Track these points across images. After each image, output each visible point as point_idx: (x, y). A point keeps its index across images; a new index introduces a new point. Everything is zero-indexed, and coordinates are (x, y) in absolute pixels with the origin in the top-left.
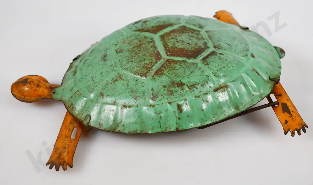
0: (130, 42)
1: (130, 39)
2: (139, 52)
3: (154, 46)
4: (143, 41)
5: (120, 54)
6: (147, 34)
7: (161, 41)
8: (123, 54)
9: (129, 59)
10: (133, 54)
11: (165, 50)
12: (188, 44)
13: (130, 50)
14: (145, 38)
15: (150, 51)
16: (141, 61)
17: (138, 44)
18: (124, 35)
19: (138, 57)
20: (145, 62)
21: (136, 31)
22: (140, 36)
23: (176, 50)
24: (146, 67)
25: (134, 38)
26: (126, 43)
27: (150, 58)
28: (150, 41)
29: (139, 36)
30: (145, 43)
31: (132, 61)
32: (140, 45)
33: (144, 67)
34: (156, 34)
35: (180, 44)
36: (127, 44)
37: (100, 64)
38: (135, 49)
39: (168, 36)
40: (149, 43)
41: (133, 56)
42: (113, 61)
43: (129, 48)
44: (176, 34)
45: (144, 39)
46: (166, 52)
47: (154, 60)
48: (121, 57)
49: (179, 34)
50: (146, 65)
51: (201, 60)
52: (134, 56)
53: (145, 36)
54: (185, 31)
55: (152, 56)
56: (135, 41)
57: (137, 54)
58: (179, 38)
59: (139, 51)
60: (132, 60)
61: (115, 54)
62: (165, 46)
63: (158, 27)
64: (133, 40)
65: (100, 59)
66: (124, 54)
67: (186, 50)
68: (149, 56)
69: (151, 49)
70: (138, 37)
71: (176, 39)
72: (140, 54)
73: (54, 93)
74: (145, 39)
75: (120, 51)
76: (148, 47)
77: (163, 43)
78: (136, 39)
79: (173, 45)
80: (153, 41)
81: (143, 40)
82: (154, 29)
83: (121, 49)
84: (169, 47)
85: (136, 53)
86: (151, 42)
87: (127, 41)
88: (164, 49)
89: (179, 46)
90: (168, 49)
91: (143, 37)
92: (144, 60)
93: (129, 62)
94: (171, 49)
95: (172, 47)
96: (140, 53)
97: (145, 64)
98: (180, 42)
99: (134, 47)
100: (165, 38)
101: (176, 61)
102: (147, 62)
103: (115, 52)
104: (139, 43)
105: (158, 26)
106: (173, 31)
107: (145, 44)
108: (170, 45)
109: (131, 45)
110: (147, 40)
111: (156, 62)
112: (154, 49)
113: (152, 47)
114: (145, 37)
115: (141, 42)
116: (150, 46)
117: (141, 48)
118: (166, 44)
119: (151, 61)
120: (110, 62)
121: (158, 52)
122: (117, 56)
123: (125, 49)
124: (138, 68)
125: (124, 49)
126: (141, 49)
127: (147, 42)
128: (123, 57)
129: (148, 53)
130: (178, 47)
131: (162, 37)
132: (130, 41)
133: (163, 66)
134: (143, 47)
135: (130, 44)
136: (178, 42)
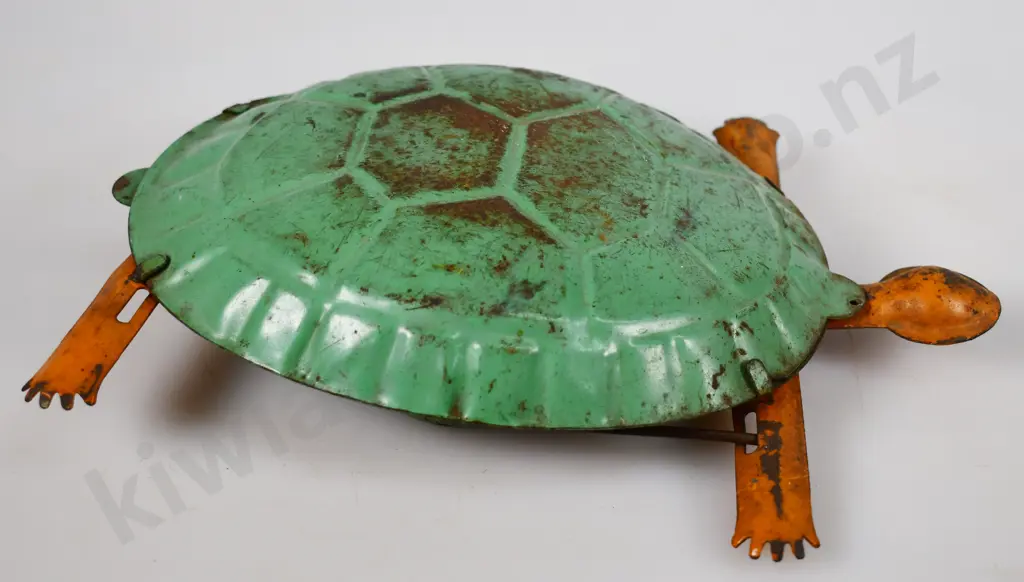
0: (590, 211)
1: (586, 221)
2: (582, 166)
3: (532, 163)
4: (552, 191)
5: (638, 194)
6: (525, 206)
7: (501, 170)
8: (630, 188)
9: (621, 165)
10: (601, 170)
11: (507, 141)
12: (432, 132)
13: (604, 185)
14: (542, 198)
15: (551, 152)
16: (592, 142)
17: (573, 189)
18: (594, 252)
19: (592, 154)
20: (582, 134)
21: (551, 241)
22: (551, 210)
23: (477, 130)
24: (585, 123)
25: (574, 216)
26: (606, 215)
27: (564, 139)
28: (529, 182)
29: (553, 214)
30: (549, 184)
31: (615, 153)
32: (567, 183)
33: (592, 126)
34: (500, 199)
35: (451, 142)
36: (602, 208)
37: (704, 215)
38: (591, 180)
39: (469, 175)
40: (538, 178)
41: (607, 165)
42: (667, 192)
43: (603, 194)
44: (444, 171)
45: (545, 195)
46: (508, 134)
47: (554, 129)
48: (640, 183)
49: (431, 170)
50: (585, 127)
51: (431, 89)
52: (601, 165)
53: (536, 202)
54: (408, 174)
55: (552, 141)
56: (575, 204)
57: (592, 165)
58: (443, 157)
59: (580, 170)
60: (614, 158)
61: (652, 205)
62: (498, 151)
63: (477, 216)
64: (577, 212)
65: (700, 230)
66: (626, 185)
67: (451, 118)
68: (561, 143)
69: (543, 158)
70: (560, 211)
71: (452, 157)
72: (582, 158)
73: (854, 303)
74: (543, 194)
75: (635, 201)
76: (550, 167)
77: (499, 159)
78: (567, 210)
79: (475, 144)
80: (524, 177)
81: (549, 193)
82: (495, 215)
83: (627, 205)
84: (488, 143)
85: (592, 168)
86: (531, 177)
87: (600, 220)
88: (507, 145)
89: (460, 137)
90: (496, 140)
91: (545, 203)
92: (580, 141)
93: (624, 158)
94: (491, 135)
95: (482, 140)
96: (583, 162)
97: (585, 132)
98: (448, 146)
99: (590, 186)
100: (481, 171)
101: (501, 104)
102: (575, 134)
103: (647, 211)
104: (568, 192)
105: (474, 220)
106: (443, 184)
107: (551, 179)
108: (483, 149)
109: (594, 199)
110: (538, 188)
111: (553, 121)
112: (533, 155)
113: (539, 163)
114: (537, 200)
115: (561, 190)
116: (541, 167)
117: (570, 175)
118: (491, 153)
119: (564, 131)
120: (675, 197)
121: (530, 142)
122: (648, 196)
123: (615, 199)
124: (608, 132)
125: (620, 198)
126: (571, 171)
127: (543, 184)
128: (634, 181)
129: (559, 151)
130: (465, 132)
131: (488, 179)
132: (589, 214)
133: (540, 108)
134: (564, 173)
135: (593, 204)
136: (455, 149)
